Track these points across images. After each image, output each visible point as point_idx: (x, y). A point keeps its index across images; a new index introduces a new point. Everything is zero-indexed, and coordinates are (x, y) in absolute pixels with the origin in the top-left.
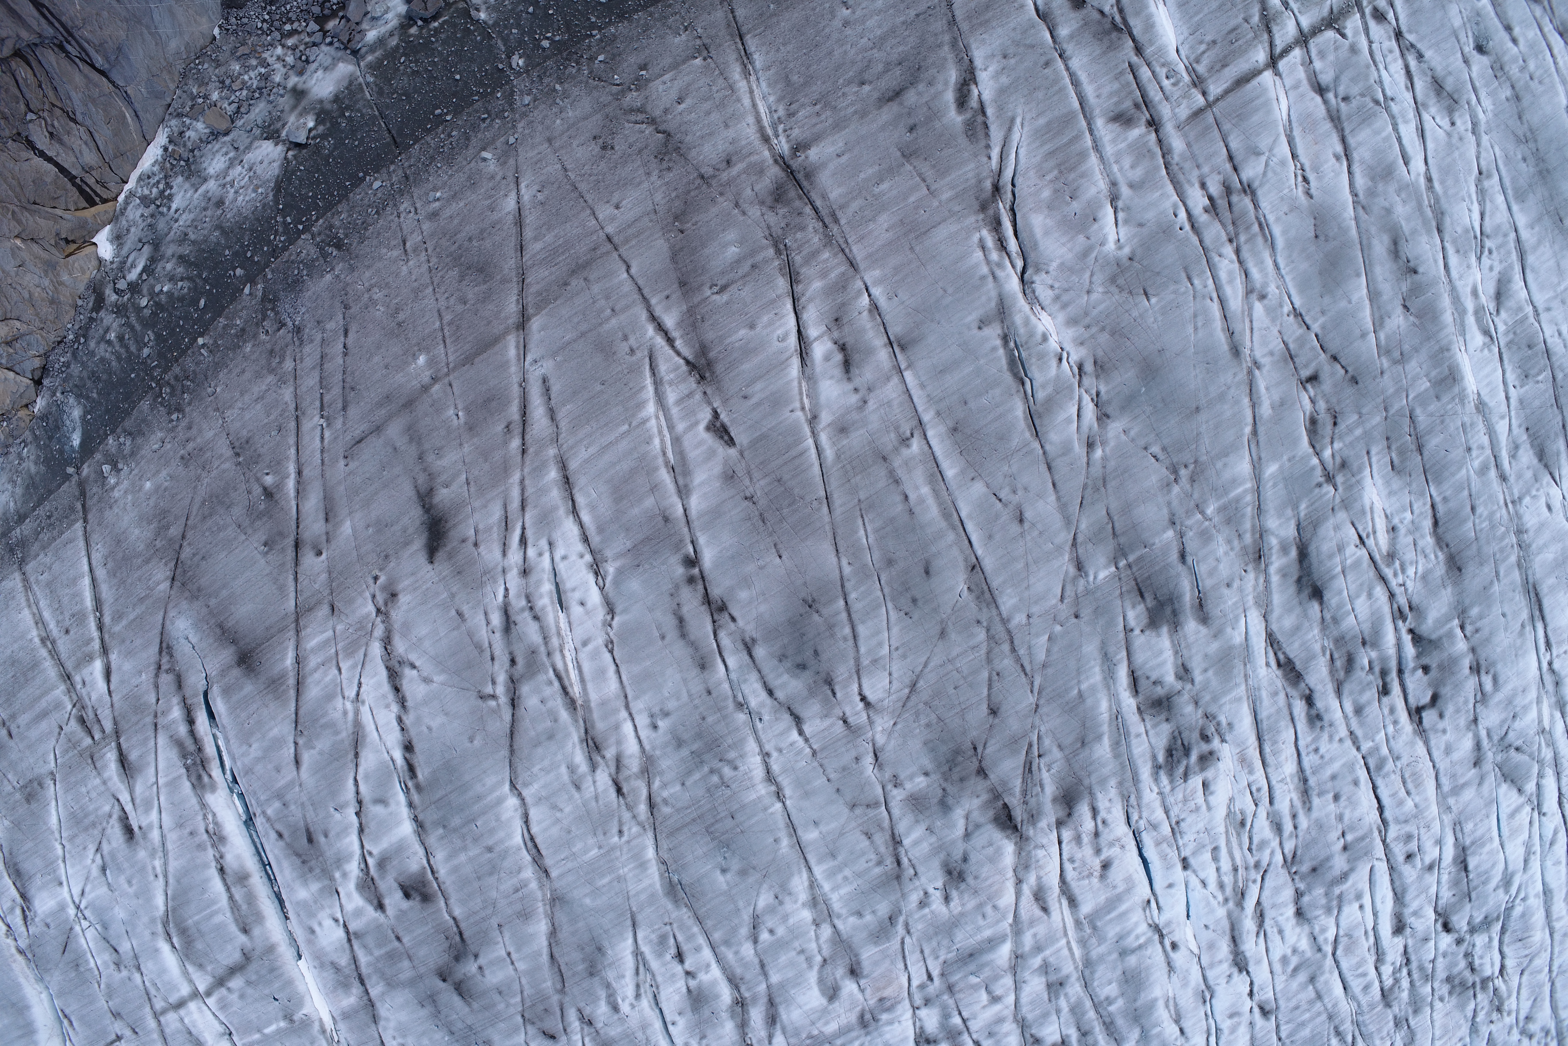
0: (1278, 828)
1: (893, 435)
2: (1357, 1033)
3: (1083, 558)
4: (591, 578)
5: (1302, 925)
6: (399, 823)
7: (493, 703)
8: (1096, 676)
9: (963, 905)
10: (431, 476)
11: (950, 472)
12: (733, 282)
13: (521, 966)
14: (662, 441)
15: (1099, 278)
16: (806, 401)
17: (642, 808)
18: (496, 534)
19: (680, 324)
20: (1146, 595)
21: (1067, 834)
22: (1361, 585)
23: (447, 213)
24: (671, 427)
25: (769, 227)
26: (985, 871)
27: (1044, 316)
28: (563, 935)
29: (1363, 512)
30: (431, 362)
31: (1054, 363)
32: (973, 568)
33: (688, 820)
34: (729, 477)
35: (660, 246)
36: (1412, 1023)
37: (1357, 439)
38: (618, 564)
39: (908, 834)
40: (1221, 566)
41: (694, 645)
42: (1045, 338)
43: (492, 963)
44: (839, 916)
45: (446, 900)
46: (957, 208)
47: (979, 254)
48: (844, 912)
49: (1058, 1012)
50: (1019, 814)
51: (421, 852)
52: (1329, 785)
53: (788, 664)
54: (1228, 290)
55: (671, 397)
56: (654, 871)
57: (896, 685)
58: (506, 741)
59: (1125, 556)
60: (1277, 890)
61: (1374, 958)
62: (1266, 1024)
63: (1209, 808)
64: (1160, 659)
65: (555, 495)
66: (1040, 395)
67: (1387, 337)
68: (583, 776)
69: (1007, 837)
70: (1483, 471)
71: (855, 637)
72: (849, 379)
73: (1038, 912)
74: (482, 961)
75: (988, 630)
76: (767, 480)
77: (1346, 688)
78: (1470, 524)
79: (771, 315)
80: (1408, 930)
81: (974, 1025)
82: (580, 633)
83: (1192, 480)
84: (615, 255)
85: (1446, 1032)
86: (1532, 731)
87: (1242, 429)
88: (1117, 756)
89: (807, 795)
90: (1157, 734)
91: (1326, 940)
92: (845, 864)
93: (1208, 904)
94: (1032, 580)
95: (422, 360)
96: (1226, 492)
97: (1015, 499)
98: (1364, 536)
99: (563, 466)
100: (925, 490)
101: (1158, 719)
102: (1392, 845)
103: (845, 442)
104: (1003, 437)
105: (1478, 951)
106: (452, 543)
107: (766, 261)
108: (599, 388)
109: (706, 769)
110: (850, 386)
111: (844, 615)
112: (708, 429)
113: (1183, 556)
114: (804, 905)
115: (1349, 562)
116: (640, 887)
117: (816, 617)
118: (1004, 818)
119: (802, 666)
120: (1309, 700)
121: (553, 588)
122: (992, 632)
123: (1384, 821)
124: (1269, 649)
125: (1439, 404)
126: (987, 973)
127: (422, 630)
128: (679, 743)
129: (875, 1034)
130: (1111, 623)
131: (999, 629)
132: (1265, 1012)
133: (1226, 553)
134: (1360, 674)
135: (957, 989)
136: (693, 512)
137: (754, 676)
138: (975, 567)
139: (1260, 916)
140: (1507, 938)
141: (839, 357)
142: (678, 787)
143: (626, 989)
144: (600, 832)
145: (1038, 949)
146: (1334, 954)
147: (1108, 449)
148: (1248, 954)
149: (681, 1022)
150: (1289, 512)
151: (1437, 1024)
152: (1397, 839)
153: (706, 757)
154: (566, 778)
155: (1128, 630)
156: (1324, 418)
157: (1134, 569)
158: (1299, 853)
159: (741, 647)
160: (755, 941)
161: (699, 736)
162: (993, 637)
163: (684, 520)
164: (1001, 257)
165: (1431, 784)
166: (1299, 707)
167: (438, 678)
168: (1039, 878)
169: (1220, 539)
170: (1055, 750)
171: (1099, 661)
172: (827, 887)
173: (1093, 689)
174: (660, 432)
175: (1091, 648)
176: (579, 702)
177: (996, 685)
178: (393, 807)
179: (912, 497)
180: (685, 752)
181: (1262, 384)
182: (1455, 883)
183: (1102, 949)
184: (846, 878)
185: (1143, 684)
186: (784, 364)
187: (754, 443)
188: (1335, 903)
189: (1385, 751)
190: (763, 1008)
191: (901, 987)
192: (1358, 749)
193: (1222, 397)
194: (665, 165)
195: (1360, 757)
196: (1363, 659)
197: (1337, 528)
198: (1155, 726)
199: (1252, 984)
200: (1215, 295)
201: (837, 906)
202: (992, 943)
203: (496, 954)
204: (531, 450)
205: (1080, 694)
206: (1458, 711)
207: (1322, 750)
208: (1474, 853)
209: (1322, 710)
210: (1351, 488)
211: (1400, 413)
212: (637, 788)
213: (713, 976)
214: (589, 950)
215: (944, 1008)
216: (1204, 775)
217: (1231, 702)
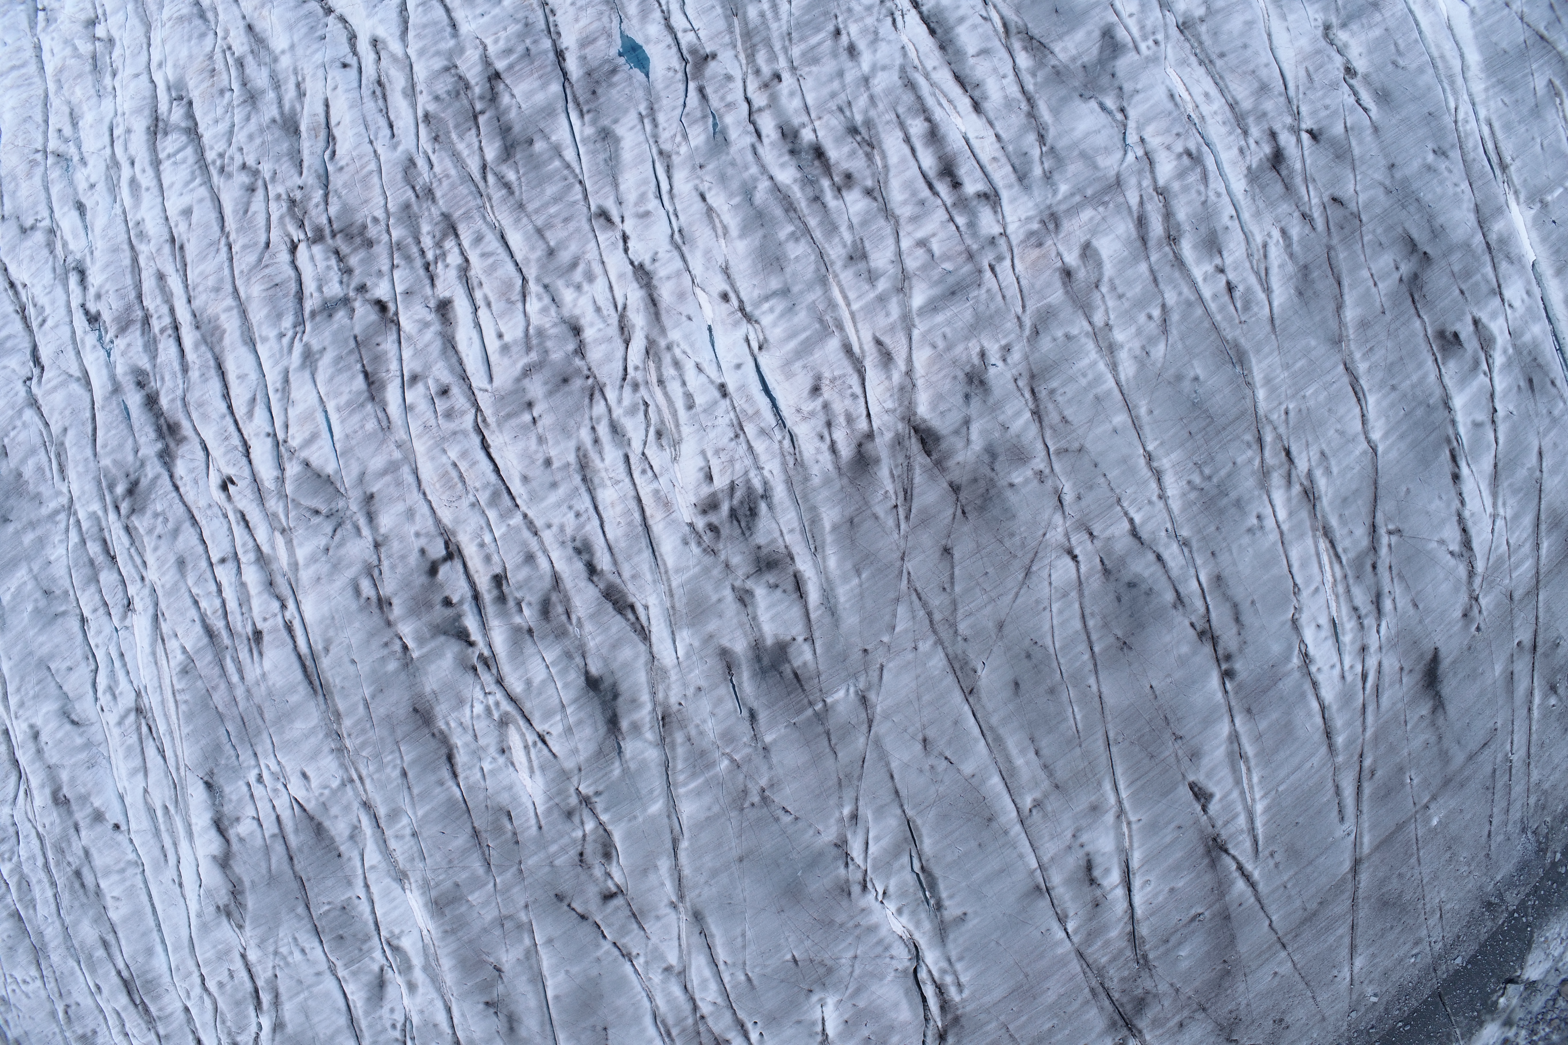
0: (615, 429)
1: (1049, 809)
2: (481, 185)
3: (861, 709)
4: (1312, 651)
5: (572, 317)
6: (1465, 406)
7: (1391, 527)
8: (843, 593)
9: (967, 349)
10: (1433, 724)
11: (996, 780)
12: (1185, 926)
13: (1365, 273)
14: (1250, 780)
15: (845, 971)
16: (1125, 829)
17: (1269, 438)
18: (1386, 680)
19: (1232, 883)
20: (791, 676)
21: (862, 425)
22: (540, 694)
23: (1407, 947)
24: (1243, 793)
25: (1151, 976)
26: (947, 385)
27: (899, 930)
28: (1331, 306)
29: (543, 768)
30: (1428, 820)
31: (892, 889)
32: (971, 692)
33: (1230, 429)
34: (1195, 756)
35: (1243, 948)
36: (410, 193)
37: (554, 841)
38: (1290, 666)
39: (1027, 423)
40: (708, 708)
41: (1226, 598)
42: (900, 911)
43: (1389, 274)
44: (1087, 334)
45: (1426, 336)
46: (982, 1016)
47: (963, 979)
48: (1084, 340)
49: (851, 227)
50: (914, 445)
51: (1447, 380)
52: (558, 477)
53: (1144, 587)
54: (707, 973)
55: (1242, 821)
56: (1258, 376)
57: (1045, 574)
58: (1381, 492)
59: (816, 714)
60: (608, 358)
61: (472, 273)
62: (601, 202)
63: (703, 453)
64: (773, 611)
65: (1338, 722)
66: (906, 859)
67: (521, 941)
68: (1319, 464)
69: (925, 421)
70: (395, 814)
71: (1083, 616)
72: (1088, 854)
73: (886, 340)
74: (1396, 276)
75: (956, 632)
76: (1162, 757)
77: (547, 582)
78: (407, 758)
79: (1155, 902)
80: (432, 304)
81: (941, 215)
82: (1321, 600)
83: (745, 792)
84: (1280, 934)
85: (365, 180)
86: (299, 534)
87: (691, 844)
88: (813, 509)
89: (1125, 460)
90: (769, 532)
91: (540, 299)
92: (1086, 390)
93: (692, 345)
94: (913, 685)
95: (1435, 822)
96: (707, 782)
97: (932, 761)
98: (540, 744)
99: (1331, 747)
100: (1019, 762)
101: (771, 548)
102: (468, 405)
103: (1093, 798)
104: (944, 817)
105: (335, 276)
106: (1420, 667)
107: (1156, 947)
108: (1300, 820)
109: (1215, 480)
110: (1087, 849)
111: (1094, 637)
112: (1211, 796)
113: (753, 716)
114: (1122, 346)
115: (558, 717)
116: (1270, 359)
117: (1120, 634)
118: (930, 441)
119: (1131, 585)
120: (592, 570)
121: (1341, 638)
122: (951, 631)
123: (480, 432)
124: (645, 624)
125: (456, 879)
126: (936, 274)
127: (1445, 588)
128: (1238, 504)
129: (1042, 207)
130: (829, 646)
131: (945, 633)
132: (604, 215)
133: (704, 721)
134: (532, 598)
135: (964, 256)
136: (1226, 720)
137: (1175, 572)
138: (970, 692)
139: (624, 328)
140: (293, 287)
141: (1096, 873)
142: (1240, 460)
143: (1276, 254)
144: (1304, 412)
145: (882, 299)
146: (524, 280)
147: (837, 814)
148: (635, 285)
149: (1225, 220)
150: (633, 766)
151: (377, 190)
152: (463, 413)
153: (1215, 491)
154: (1333, 462)
155: (810, 639)
156: (594, 860)
157: (806, 701)
158: (587, 401)
159: (1186, 600)
160: (1164, 306)
161: (1222, 512)
162: (951, 626)
163: (1235, 712)
164: (942, 979)
165: (426, 475)
166: (603, 562)
167: (1433, 545)
168: (889, 378)
169: (712, 735)
170: (881, 514)
171: (840, 607)
172: (1102, 366)
173: (845, 579)
174: (1251, 787)
175: (850, 620)
176: (1319, 533)
177: (945, 578)
178: (1469, 421)
179: (1031, 755)
180: (1233, 495)
181: (669, 888)
182: (378, 358)
183: (811, 297)
184: (1084, 375)
185: (789, 585)
186: (1147, 861)
187: (1173, 788)
188: (534, 342)
189: (492, 514)
190: (1151, 234)
191: (1022, 259)
192: (525, 516)
193: (715, 873)
194: (1234, 1015)
195: (523, 508)
196: (529, 615)
197: (575, 751)
198: (774, 541)
199: (626, 250)
200: (722, 967)
201: (1091, 345)
202: (932, 307)
203: (1386, 283)
204: (1356, 757)
205: (858, 573)
206: (403, 557)
207: (571, 515)
208: (359, 393)
209: (576, 559)
210: (559, 793)
211: (502, 869)
212: (1273, 457)
213: (1200, 270)
214: (1310, 293)
215: (975, 235)
216: (712, 490)
217: (687, 568)
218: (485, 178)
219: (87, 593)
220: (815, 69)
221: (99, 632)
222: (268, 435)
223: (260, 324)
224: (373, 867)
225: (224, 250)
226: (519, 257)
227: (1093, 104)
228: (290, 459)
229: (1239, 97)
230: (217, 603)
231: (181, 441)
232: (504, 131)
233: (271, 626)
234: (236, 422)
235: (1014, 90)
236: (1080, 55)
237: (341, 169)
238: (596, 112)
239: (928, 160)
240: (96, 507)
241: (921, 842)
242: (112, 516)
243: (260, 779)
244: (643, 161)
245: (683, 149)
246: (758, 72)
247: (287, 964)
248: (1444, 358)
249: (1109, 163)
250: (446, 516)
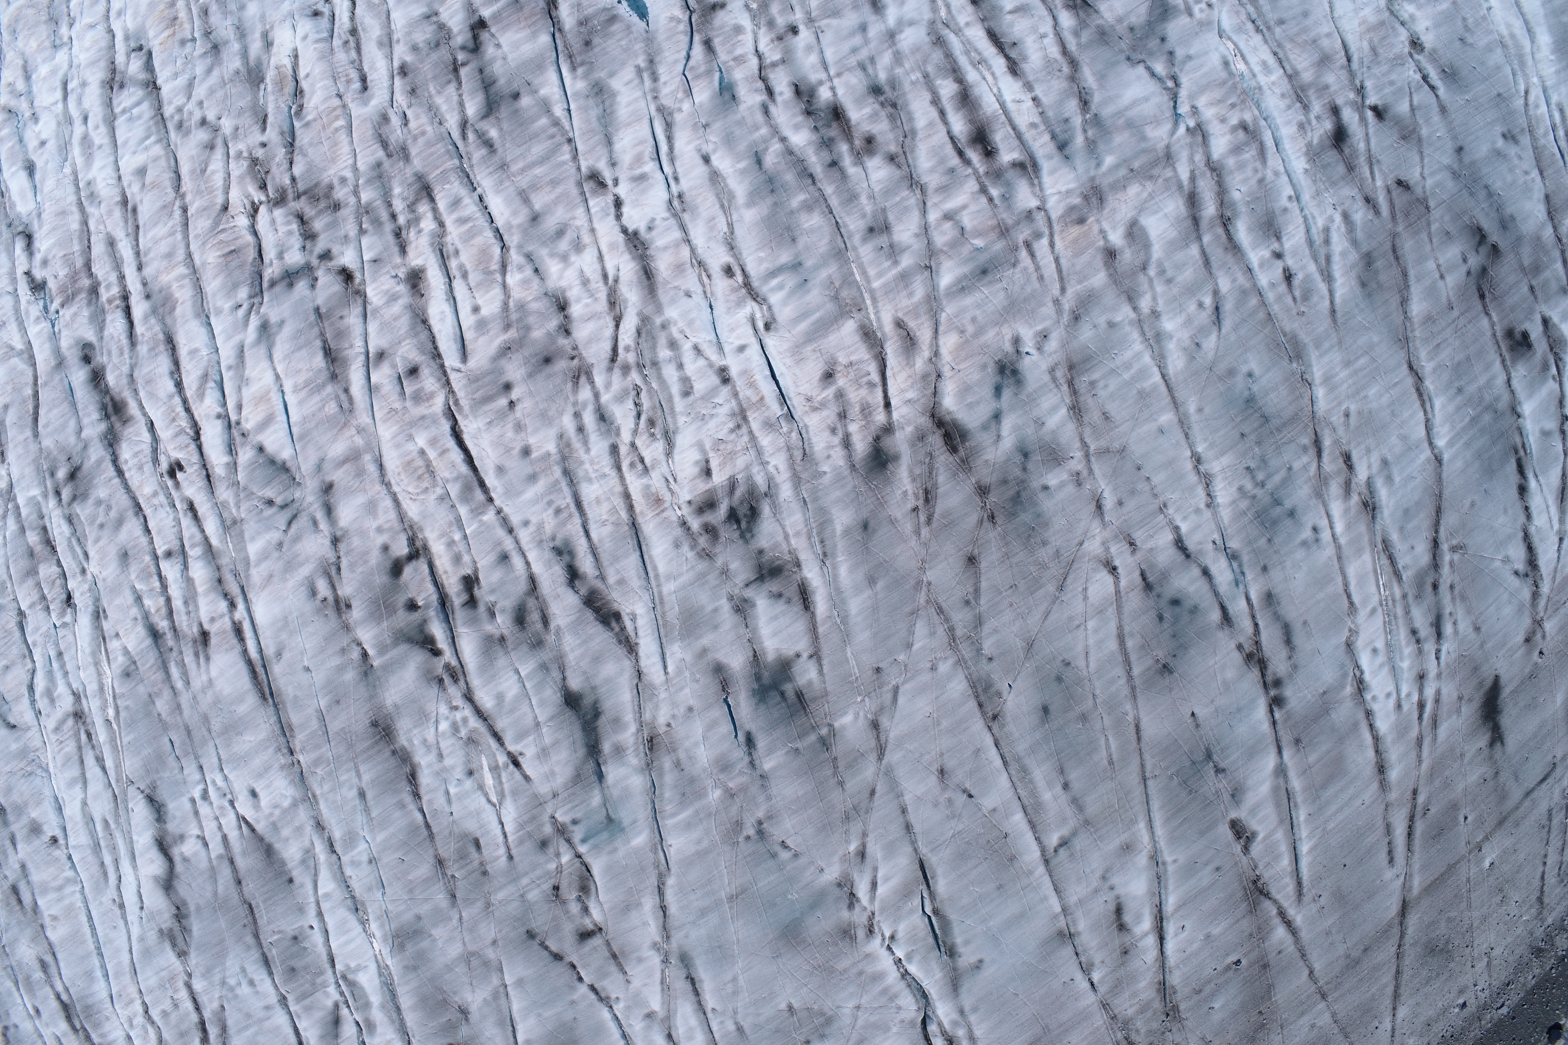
0: (602, 417)
1: (1077, 847)
2: (460, 143)
3: (872, 736)
4: (1367, 677)
5: (557, 291)
6: (1533, 413)
7: (1454, 542)
8: (855, 606)
9: (998, 335)
10: (1490, 757)
11: (1018, 816)
12: (1220, 975)
13: (1431, 265)
14: (1296, 817)
15: (847, 1020)
16: (1160, 871)
17: (1327, 442)
18: (1445, 709)
19: (1272, 929)
20: (794, 696)
21: (880, 417)
22: (513, 711)
23: (1452, 996)
25: (1181, 1029)
26: (975, 375)
28: (1396, 300)
29: (515, 793)
30: (1480, 861)
31: (900, 935)
32: (994, 718)
33: (1284, 430)
34: (1237, 791)
35: (1280, 998)
36: (382, 153)
37: (526, 873)
38: (1343, 694)
39: (1063, 420)
40: (700, 731)
41: (1277, 617)
42: (908, 957)
43: (1456, 267)
44: (1131, 323)
45: (1494, 335)
47: (978, 1033)
48: (1128, 329)
49: (872, 197)
50: (937, 441)
51: (1515, 384)
52: (537, 468)
53: (1188, 604)
54: (694, 1021)
55: (1286, 862)
56: (1317, 373)
57: (1080, 587)
58: (1445, 505)
59: (821, 739)
60: (596, 336)
61: (447, 241)
62: (592, 163)
63: (701, 446)
64: (776, 625)
65: (1392, 755)
66: (916, 901)
67: (488, 980)
68: (1380, 472)
69: (950, 414)
70: (351, 839)
71: (1121, 636)
72: (1118, 897)
73: (909, 322)
74: (1464, 269)
75: (979, 650)
76: (1201, 791)
77: (523, 587)
78: (366, 777)
79: (1189, 950)
80: (402, 274)
81: (972, 185)
83: (740, 824)
84: (1321, 984)
85: (333, 137)
86: (250, 527)
87: (679, 883)
88: (823, 509)
89: (1170, 463)
90: (773, 535)
91: (520, 270)
92: (1130, 384)
93: (691, 324)
94: (930, 709)
95: (1488, 863)
96: (697, 812)
97: (948, 793)
98: (511, 765)
99: (1383, 782)
100: (1045, 796)
101: (775, 553)
102: (438, 386)
103: (1125, 837)
104: (960, 856)
105: (296, 241)
106: (1479, 697)
107: (1188, 998)
108: (1348, 861)
109: (1268, 487)
110: (1116, 892)
111: (1132, 659)
112: (1254, 834)
113: (750, 741)
114: (1170, 336)
115: (532, 737)
116: (1329, 356)
117: (1160, 656)
118: (955, 438)
119: (1174, 602)
120: (573, 573)
121: (1397, 664)
122: (975, 650)
123: (451, 415)
124: (632, 636)
125: (416, 912)
126: (965, 251)
127: (1508, 611)
128: (1292, 514)
129: (1084, 180)
130: (837, 664)
131: (966, 651)
132: (596, 179)
133: (696, 745)
134: (506, 604)
135: (997, 232)
136: (1273, 753)
137: (1223, 589)
138: (992, 719)
139: (614, 304)
140: (252, 254)
141: (1127, 918)
142: (1295, 466)
143: (1338, 240)
144: (1367, 414)
145: (904, 278)
146: (504, 247)
147: (842, 850)
148: (627, 257)
149: (1283, 201)
150: (615, 793)
151: (346, 149)
152: (433, 394)
153: (1268, 500)
154: (1395, 471)
155: (816, 656)
156: (570, 894)
157: (808, 725)
158: (571, 384)
159: (1233, 620)
160: (1216, 293)
161: (1275, 523)
162: (974, 643)
163: (1282, 744)
164: (954, 1033)
165: (392, 462)
166: (585, 565)
167: (1497, 564)
168: (911, 364)
169: (704, 761)
170: (899, 517)
171: (851, 621)
172: (1147, 358)
173: (857, 590)
175: (861, 635)
176: (1378, 548)
177: (970, 590)
178: (1537, 429)
179: (1059, 788)
180: (1288, 504)
181: (653, 928)
182: (341, 334)
183: (824, 274)
184: (1128, 368)
185: (794, 594)
186: (1182, 905)
187: (1212, 826)
188: (514, 318)
189: (464, 510)
190: (1203, 214)
191: (1062, 236)
192: (500, 511)
193: (703, 912)
195: (498, 501)
196: (503, 623)
197: (551, 775)
198: (776, 546)
199: (619, 218)
200: (710, 1015)
201: (1135, 334)
202: (961, 287)
203: (1453, 277)
204: (1409, 794)
205: (871, 583)
206: (363, 555)
207: (551, 512)
208: (319, 373)
209: (555, 560)
210: (533, 818)
211: (469, 902)
212: (1331, 464)
213: (1256, 255)
214: (1373, 285)
215: (1009, 207)
216: (709, 486)
217: (680, 575)
218: (464, 136)
219: (25, 585)
220: (834, 22)
221: (37, 629)
222: (219, 416)
223: (214, 295)
224: (327, 895)
225: (178, 213)
226: (500, 222)
227: (1141, 69)
228: (243, 444)
229: (1300, 67)
230: (162, 600)
231: (126, 421)
232: (487, 84)
233: (219, 628)
234: (185, 401)
235: (1054, 51)
236: (1128, 14)
237: (307, 125)
238: (590, 66)
239: (959, 125)
240: (36, 492)
241: (936, 883)
242: (52, 502)
243: (205, 796)
244: (639, 120)
245: (686, 106)
246: (771, 24)
247: (236, 997)
248: (1514, 361)
249: (1159, 134)
250: (412, 510)
